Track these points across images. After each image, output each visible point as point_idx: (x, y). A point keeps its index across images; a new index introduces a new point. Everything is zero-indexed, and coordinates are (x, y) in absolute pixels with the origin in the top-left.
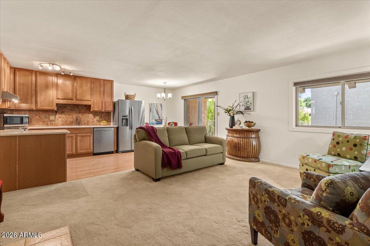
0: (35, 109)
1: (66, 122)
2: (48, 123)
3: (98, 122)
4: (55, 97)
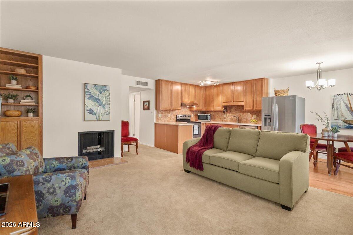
0: (212, 110)
1: (232, 119)
2: (223, 120)
4: (222, 101)
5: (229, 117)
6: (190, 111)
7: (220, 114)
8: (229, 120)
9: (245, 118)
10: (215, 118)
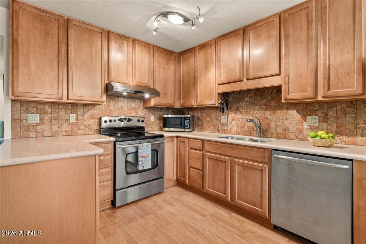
0: (195, 106)
1: (243, 127)
2: (219, 129)
5: (234, 123)
6: (145, 108)
7: (214, 115)
8: (235, 128)
9: (278, 123)
10: (202, 125)
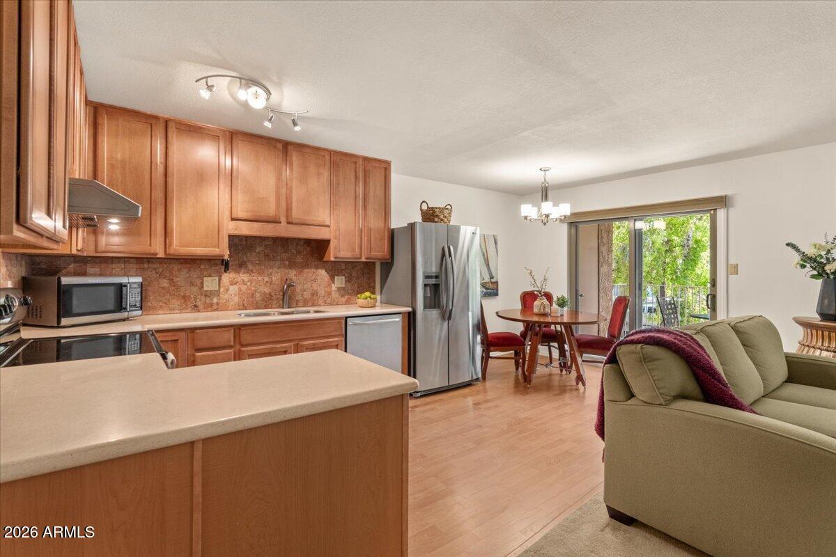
0: (161, 255)
1: (253, 295)
2: (199, 303)
3: (343, 296)
4: (227, 214)
7: (185, 274)
8: (236, 300)
